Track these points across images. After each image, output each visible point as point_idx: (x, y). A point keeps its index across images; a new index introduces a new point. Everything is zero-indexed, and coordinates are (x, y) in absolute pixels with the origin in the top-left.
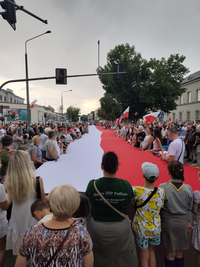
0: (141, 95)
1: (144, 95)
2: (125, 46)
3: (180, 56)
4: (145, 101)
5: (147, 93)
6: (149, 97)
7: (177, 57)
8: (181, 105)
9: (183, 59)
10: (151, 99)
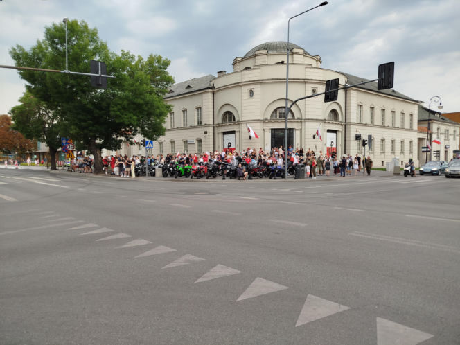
0: (114, 111)
1: (119, 110)
2: (79, 23)
3: (163, 59)
4: (121, 121)
5: (124, 108)
6: (126, 115)
7: (159, 60)
8: (173, 129)
9: (167, 64)
10: (130, 118)
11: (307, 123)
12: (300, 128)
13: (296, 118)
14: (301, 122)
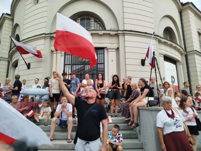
11: (127, 38)
12: (116, 46)
13: (107, 27)
14: (117, 35)
